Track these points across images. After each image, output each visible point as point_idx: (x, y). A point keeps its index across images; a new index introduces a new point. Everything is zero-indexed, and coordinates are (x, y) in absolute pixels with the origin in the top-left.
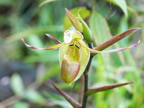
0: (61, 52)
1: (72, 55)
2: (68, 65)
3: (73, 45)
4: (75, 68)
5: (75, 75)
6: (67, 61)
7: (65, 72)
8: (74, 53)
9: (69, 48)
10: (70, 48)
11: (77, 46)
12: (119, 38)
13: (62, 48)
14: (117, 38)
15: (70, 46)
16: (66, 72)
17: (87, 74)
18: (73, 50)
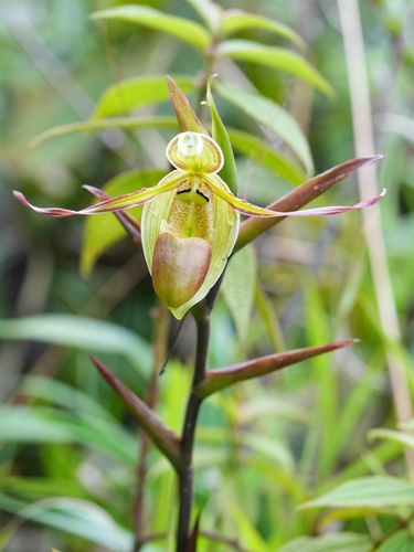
0: (150, 216)
1: (182, 224)
2: (175, 248)
3: (189, 190)
4: (198, 257)
5: (197, 278)
6: (172, 236)
7: (169, 270)
8: (190, 218)
9: (173, 204)
10: (178, 202)
11: (201, 194)
12: (316, 188)
13: (152, 206)
14: (312, 188)
15: (178, 193)
16: (172, 269)
17: (207, 317)
18: (187, 209)
